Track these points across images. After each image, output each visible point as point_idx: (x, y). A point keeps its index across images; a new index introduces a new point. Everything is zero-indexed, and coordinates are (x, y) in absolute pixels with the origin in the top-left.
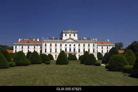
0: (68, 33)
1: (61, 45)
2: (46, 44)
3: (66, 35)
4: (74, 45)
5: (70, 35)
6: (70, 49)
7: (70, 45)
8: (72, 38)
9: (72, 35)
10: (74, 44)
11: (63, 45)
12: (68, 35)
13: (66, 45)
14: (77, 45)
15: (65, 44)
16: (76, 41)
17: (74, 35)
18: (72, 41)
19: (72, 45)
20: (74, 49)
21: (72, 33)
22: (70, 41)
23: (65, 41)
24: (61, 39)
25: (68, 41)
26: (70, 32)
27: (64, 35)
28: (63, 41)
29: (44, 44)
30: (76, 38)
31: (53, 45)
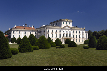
0: (66, 21)
1: (60, 32)
2: (48, 30)
3: (64, 23)
5: (67, 23)
6: (67, 35)
7: (67, 32)
8: (68, 26)
9: (68, 23)
10: (69, 31)
11: (62, 31)
12: (65, 23)
13: (64, 32)
14: (72, 32)
15: (63, 30)
17: (70, 24)
18: (68, 28)
19: (68, 32)
21: (68, 22)
22: (67, 28)
23: (63, 28)
24: (60, 26)
25: (65, 28)
26: (67, 20)
27: (62, 23)
28: (62, 28)
29: (47, 30)
30: (71, 26)
31: (54, 31)
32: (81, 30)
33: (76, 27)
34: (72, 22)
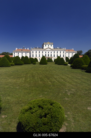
0: (47, 44)
1: (43, 52)
2: (33, 52)
3: (46, 46)
4: (51, 52)
5: (48, 46)
6: (48, 55)
7: (48, 52)
9: (50, 46)
11: (44, 52)
12: (47, 46)
13: (46, 52)
14: (53, 52)
16: (52, 50)
17: (51, 46)
19: (50, 52)
20: (51, 55)
21: (49, 44)
22: (49, 50)
23: (45, 50)
24: (43, 48)
25: (47, 49)
27: (44, 45)
29: (32, 52)
30: (52, 47)
31: (38, 52)
32: (62, 51)
33: (60, 48)
34: (53, 44)
